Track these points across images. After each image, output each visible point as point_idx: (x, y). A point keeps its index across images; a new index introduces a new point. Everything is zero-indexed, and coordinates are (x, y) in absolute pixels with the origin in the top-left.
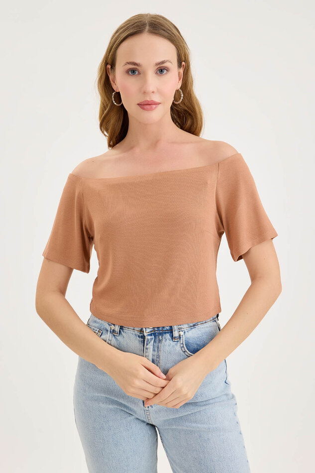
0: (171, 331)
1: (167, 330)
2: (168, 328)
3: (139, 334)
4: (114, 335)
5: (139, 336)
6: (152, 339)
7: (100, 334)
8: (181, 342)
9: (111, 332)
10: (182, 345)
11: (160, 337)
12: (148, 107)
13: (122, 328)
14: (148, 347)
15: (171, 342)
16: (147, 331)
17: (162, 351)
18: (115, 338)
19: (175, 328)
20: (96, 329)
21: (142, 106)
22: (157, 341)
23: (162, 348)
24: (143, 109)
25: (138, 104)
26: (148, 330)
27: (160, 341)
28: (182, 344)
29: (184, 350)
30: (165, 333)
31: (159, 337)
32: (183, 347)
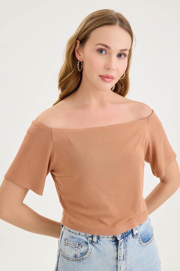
0: (132, 231)
1: (130, 232)
2: (130, 230)
3: (112, 240)
4: (93, 245)
5: (112, 241)
6: (123, 241)
7: (81, 247)
8: (139, 237)
9: (90, 243)
10: (139, 239)
11: (127, 238)
12: (107, 80)
13: (98, 238)
14: (121, 247)
15: (133, 239)
16: (120, 237)
17: (128, 247)
18: (94, 246)
19: (134, 229)
20: (76, 243)
21: (103, 78)
22: (125, 241)
23: (128, 245)
24: (103, 80)
25: (99, 76)
26: (120, 235)
27: (127, 241)
28: (139, 238)
29: (140, 243)
30: (129, 234)
31: (126, 238)
32: (140, 240)
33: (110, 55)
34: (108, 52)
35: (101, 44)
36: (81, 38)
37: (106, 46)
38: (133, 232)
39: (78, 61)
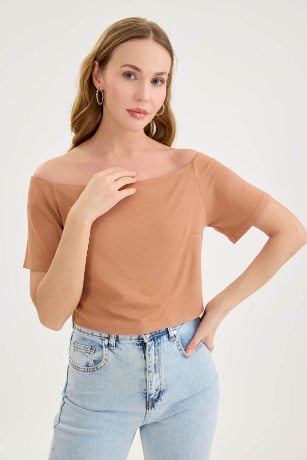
0: (167, 331)
1: (164, 332)
2: (164, 330)
3: (137, 342)
4: (110, 349)
5: (137, 345)
6: (152, 344)
7: (94, 351)
8: (177, 341)
9: (105, 346)
10: (178, 344)
11: (159, 340)
12: (138, 115)
13: (117, 339)
14: (149, 353)
15: (168, 342)
16: (147, 338)
17: (162, 353)
18: (112, 351)
19: (170, 329)
20: (88, 347)
21: (132, 113)
22: (157, 345)
23: (161, 351)
24: (133, 116)
25: (127, 110)
26: (148, 336)
27: (159, 344)
28: (178, 342)
29: (180, 349)
30: (162, 335)
31: (157, 341)
32: (179, 345)
33: (142, 80)
34: (138, 76)
35: (128, 65)
36: (100, 57)
37: (135, 68)
38: (168, 333)
39: (96, 90)
